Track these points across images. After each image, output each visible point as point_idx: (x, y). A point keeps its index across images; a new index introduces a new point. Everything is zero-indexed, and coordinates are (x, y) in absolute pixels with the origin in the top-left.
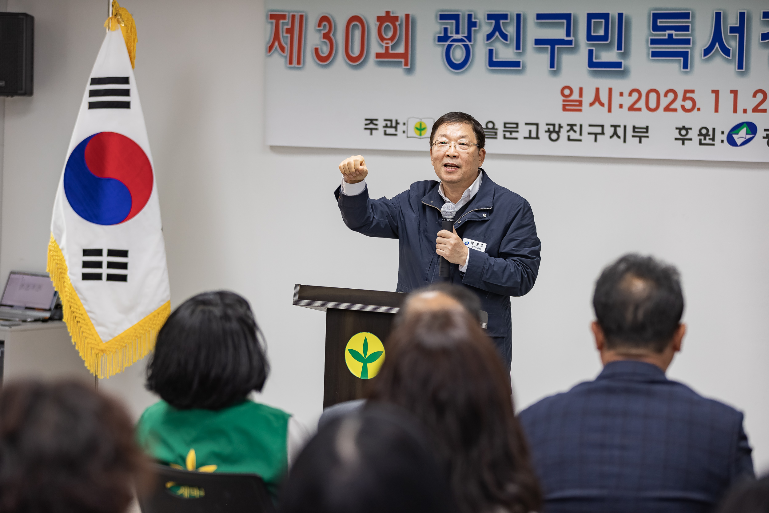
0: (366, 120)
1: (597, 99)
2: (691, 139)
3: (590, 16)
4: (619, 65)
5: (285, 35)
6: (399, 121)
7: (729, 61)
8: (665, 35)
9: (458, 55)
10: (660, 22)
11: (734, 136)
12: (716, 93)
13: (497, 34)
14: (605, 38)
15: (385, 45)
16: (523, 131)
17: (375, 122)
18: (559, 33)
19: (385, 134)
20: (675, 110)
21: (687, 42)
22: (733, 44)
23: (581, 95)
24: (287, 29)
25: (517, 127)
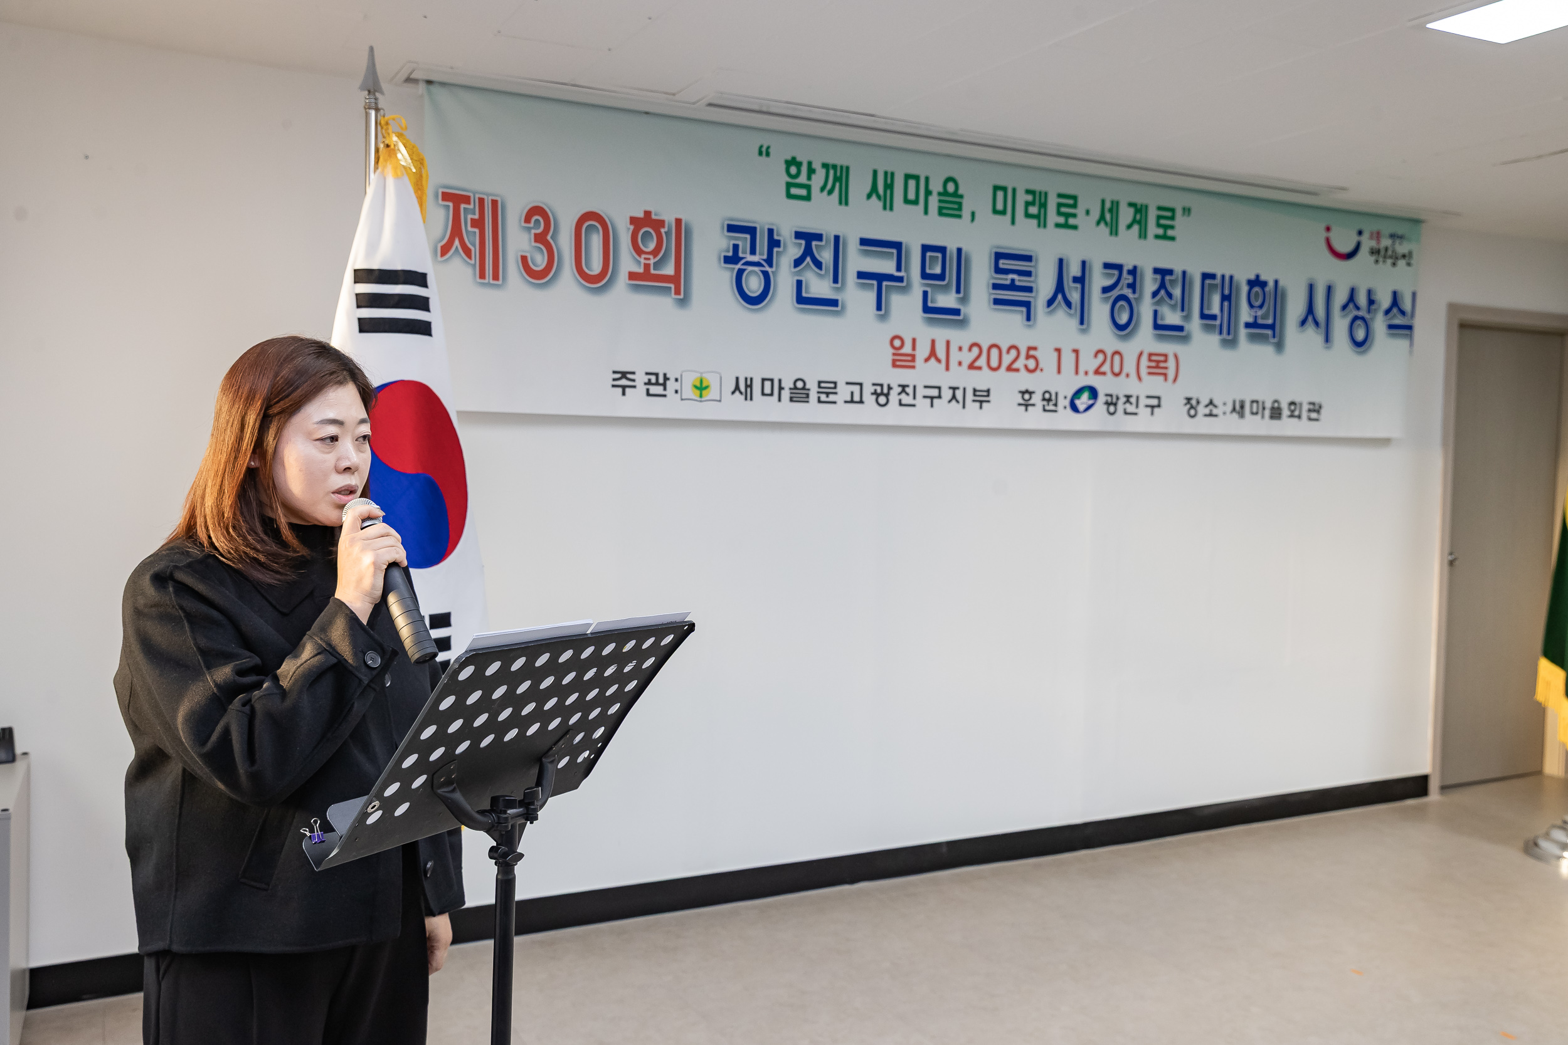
0: (615, 372)
1: (933, 353)
2: (1033, 405)
3: (925, 248)
4: (957, 312)
5: (470, 229)
6: (668, 376)
7: (1070, 315)
8: (1007, 279)
9: (754, 285)
10: (1003, 264)
11: (1077, 402)
12: (1058, 350)
13: (808, 259)
14: (941, 277)
15: (643, 261)
16: (844, 392)
17: (629, 376)
18: (887, 266)
19: (648, 394)
20: (1017, 370)
21: (1029, 289)
22: (1075, 297)
23: (914, 348)
24: (472, 220)
25: (835, 388)
